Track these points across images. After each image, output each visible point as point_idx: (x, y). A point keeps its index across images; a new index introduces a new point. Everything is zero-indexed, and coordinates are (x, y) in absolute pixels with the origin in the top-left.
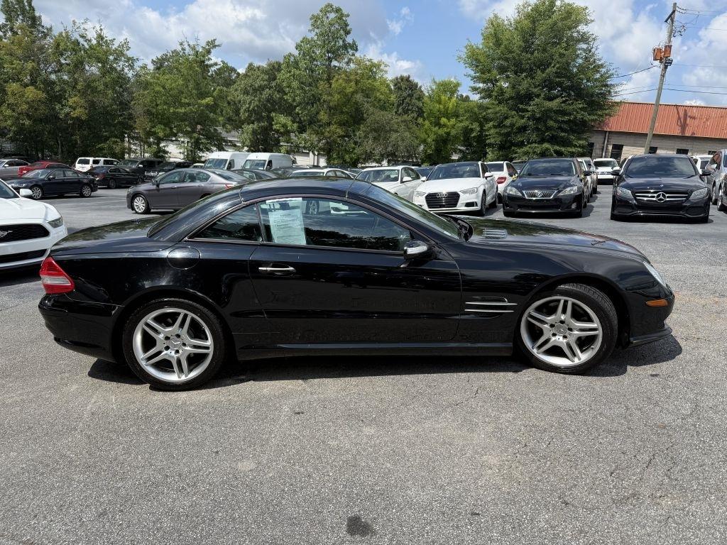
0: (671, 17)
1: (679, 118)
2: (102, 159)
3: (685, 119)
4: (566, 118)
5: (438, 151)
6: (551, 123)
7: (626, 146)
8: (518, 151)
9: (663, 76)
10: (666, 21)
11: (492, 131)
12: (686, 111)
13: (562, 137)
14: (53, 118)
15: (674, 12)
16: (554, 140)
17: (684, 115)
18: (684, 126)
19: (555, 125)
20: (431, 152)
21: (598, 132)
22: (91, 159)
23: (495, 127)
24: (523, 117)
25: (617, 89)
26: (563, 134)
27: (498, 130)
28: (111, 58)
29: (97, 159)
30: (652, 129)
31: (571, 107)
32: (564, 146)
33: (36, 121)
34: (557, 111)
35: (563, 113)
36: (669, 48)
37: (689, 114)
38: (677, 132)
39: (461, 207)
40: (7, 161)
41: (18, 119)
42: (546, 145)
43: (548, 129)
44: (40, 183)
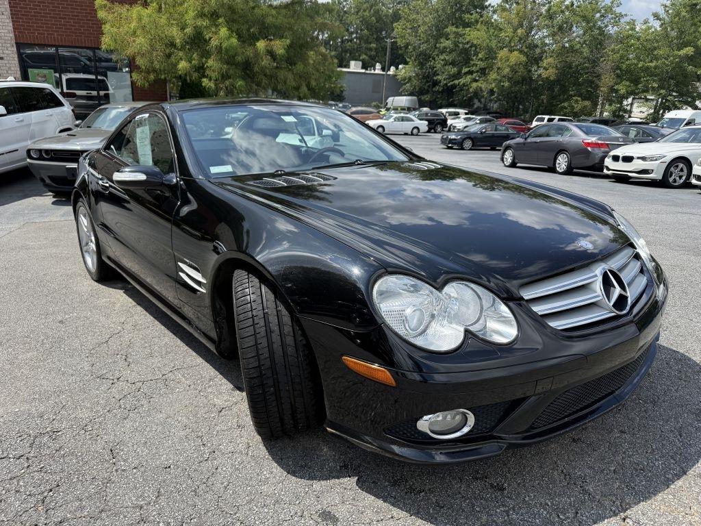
2: (557, 117)
14: (527, 80)
22: (547, 117)
28: (598, 15)
29: (553, 117)
33: (516, 83)
40: (479, 118)
41: (500, 81)
44: (473, 137)
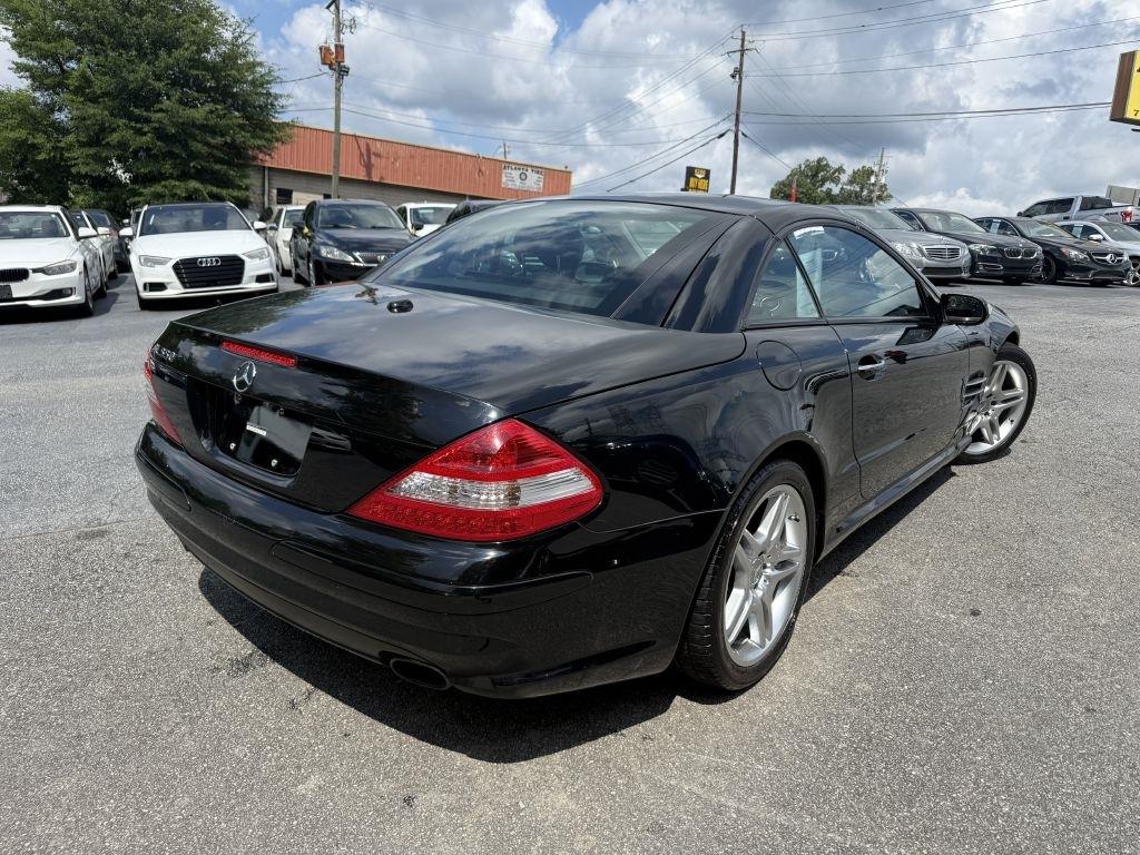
0: (335, 3)
1: (362, 155)
3: (369, 158)
4: (219, 140)
6: (197, 146)
7: (297, 191)
8: (142, 190)
9: (338, 90)
10: (328, 7)
11: (77, 153)
12: (368, 145)
13: (218, 172)
16: (200, 175)
17: (368, 150)
18: (369, 167)
19: (204, 150)
21: (254, 167)
23: (82, 145)
24: (140, 132)
25: (282, 102)
26: (217, 167)
27: (92, 151)
30: (337, 167)
31: (223, 122)
32: (219, 186)
34: (203, 125)
35: (213, 131)
36: (340, 48)
37: (373, 149)
38: (362, 176)
39: (250, 283)
42: (194, 184)
43: (193, 155)
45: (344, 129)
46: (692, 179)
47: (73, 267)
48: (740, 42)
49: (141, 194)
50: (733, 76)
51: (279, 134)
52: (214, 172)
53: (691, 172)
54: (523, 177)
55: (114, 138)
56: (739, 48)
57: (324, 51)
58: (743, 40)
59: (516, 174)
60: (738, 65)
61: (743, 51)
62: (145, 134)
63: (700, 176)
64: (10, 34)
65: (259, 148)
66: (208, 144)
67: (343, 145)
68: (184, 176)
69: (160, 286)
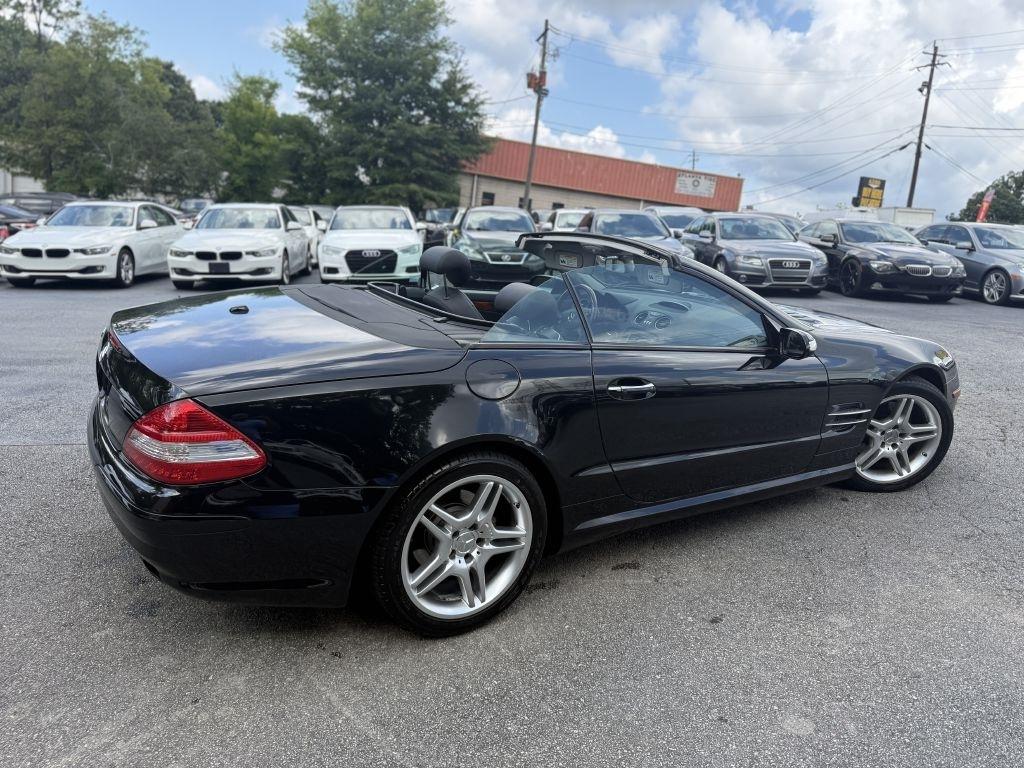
0: (544, 35)
5: (252, 182)
6: (419, 156)
7: (498, 194)
8: (375, 191)
9: (538, 108)
10: (538, 40)
11: (334, 160)
13: (434, 177)
15: (546, 30)
16: (420, 180)
19: (424, 159)
20: (242, 184)
21: (466, 174)
24: (378, 146)
26: (434, 173)
27: (343, 159)
30: (529, 175)
32: (434, 189)
35: (432, 144)
36: (543, 74)
39: (400, 273)
43: (414, 164)
45: (540, 142)
46: (865, 189)
47: (274, 252)
48: (932, 57)
49: (373, 194)
50: (921, 90)
51: (483, 147)
52: (431, 178)
53: (864, 182)
54: (696, 184)
55: (360, 148)
56: (930, 62)
57: (531, 76)
58: (935, 55)
59: (689, 181)
60: (927, 80)
61: (933, 64)
62: (380, 147)
63: (874, 186)
64: (297, 71)
65: (467, 159)
66: (426, 155)
67: (536, 156)
68: (407, 180)
69: (334, 270)
